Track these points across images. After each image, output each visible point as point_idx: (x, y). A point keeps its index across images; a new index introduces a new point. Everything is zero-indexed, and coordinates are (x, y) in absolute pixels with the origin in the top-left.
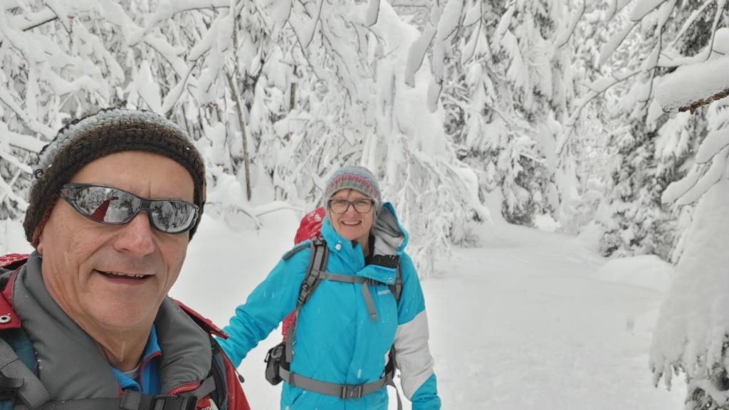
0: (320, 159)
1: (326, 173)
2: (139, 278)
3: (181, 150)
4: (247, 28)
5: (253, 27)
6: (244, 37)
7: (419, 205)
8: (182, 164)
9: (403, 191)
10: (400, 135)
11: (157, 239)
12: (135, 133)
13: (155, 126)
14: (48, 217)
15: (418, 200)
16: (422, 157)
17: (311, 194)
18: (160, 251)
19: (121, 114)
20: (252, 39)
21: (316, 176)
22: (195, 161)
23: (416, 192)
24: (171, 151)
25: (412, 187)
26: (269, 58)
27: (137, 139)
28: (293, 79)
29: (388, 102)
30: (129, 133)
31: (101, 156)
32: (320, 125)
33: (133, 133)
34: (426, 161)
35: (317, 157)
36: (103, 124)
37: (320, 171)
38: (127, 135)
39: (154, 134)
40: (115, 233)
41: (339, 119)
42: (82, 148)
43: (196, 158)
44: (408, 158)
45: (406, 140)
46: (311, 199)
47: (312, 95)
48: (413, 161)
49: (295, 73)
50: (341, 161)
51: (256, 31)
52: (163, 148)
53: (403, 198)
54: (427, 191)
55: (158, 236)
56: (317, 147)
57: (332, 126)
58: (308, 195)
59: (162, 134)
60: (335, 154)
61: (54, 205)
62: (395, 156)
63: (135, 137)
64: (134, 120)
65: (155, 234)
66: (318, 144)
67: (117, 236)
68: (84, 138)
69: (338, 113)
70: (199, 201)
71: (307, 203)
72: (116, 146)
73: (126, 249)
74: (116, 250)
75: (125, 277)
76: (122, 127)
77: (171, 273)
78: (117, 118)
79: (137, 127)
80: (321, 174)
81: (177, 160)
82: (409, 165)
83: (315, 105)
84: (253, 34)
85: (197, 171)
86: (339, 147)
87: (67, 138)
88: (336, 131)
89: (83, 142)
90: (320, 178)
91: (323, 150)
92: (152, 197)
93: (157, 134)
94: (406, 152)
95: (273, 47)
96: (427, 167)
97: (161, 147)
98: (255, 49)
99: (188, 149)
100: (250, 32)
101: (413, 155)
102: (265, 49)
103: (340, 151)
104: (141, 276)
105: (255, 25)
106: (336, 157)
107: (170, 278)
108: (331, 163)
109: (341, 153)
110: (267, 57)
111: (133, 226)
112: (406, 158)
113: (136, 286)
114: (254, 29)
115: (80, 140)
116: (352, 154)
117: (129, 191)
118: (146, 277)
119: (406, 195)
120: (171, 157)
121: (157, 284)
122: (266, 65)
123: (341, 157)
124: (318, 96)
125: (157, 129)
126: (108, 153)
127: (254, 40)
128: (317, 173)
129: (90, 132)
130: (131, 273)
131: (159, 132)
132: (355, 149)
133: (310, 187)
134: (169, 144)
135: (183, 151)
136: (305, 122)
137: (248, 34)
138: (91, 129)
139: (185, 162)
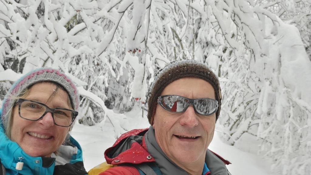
0: (233, 103)
1: (236, 111)
2: (193, 138)
3: (206, 74)
4: (200, 42)
5: (202, 41)
6: (198, 46)
7: (300, 134)
8: (207, 81)
9: (287, 125)
10: (285, 89)
11: (199, 118)
12: (184, 70)
13: (192, 65)
14: (155, 112)
15: (299, 131)
16: (301, 103)
17: (227, 122)
18: (202, 125)
19: (178, 63)
20: (202, 47)
21: (230, 113)
22: (213, 78)
23: (297, 126)
24: (201, 75)
25: (294, 122)
26: (209, 55)
27: (185, 72)
28: (220, 63)
29: (276, 69)
30: (181, 70)
31: (171, 82)
32: (233, 84)
33: (183, 70)
34: (305, 106)
35: (231, 103)
36: (170, 69)
37: (233, 110)
38: (180, 71)
39: (192, 68)
40: (180, 117)
41: (244, 81)
42: (163, 80)
43: (213, 77)
44: (291, 103)
45: (290, 92)
46: (227, 125)
47: (230, 70)
48: (295, 105)
49: (221, 60)
50: (245, 105)
51: (204, 43)
52: (197, 74)
53: (288, 129)
54: (306, 126)
55: (199, 117)
56: (231, 96)
57: (240, 85)
58: (226, 123)
59: (196, 68)
60: (241, 101)
61: (156, 107)
62: (281, 101)
63: (184, 71)
64: (183, 64)
65: (198, 116)
66: (232, 95)
67: (180, 118)
68: (163, 76)
69: (244, 78)
70: (218, 98)
71: (224, 127)
72: (176, 77)
73: (185, 124)
74: (181, 125)
75: (187, 138)
76: (178, 68)
77: (209, 136)
78: (176, 65)
79: (184, 67)
80: (234, 112)
81: (204, 79)
82: (292, 108)
83: (231, 74)
84: (202, 44)
85: (215, 83)
86: (244, 97)
87: (158, 77)
88: (243, 87)
89: (163, 77)
90: (233, 114)
91: (234, 98)
92: (194, 98)
93: (194, 68)
94: (289, 100)
95: (211, 50)
96: (305, 109)
97: (196, 74)
98: (203, 51)
99: (209, 73)
100: (201, 44)
101: (295, 102)
102: (208, 51)
103: (244, 99)
104: (194, 137)
105: (203, 40)
106: (242, 103)
107: (209, 138)
108: (239, 105)
109: (245, 100)
110: (208, 55)
111: (187, 112)
112: (289, 103)
113: (192, 143)
114: (203, 42)
115: (162, 77)
116: (252, 101)
117: (184, 96)
118: (197, 138)
119: (289, 128)
120: (201, 78)
121: (203, 141)
122: (207, 59)
123: (245, 102)
124: (232, 70)
125: (193, 66)
126: (173, 81)
127: (203, 47)
128: (231, 110)
129: (166, 73)
130: (190, 136)
131: (195, 68)
132: (254, 98)
133: (227, 118)
134: (200, 72)
135: (207, 75)
136: (225, 83)
137: (200, 45)
138: (166, 72)
139: (208, 79)
